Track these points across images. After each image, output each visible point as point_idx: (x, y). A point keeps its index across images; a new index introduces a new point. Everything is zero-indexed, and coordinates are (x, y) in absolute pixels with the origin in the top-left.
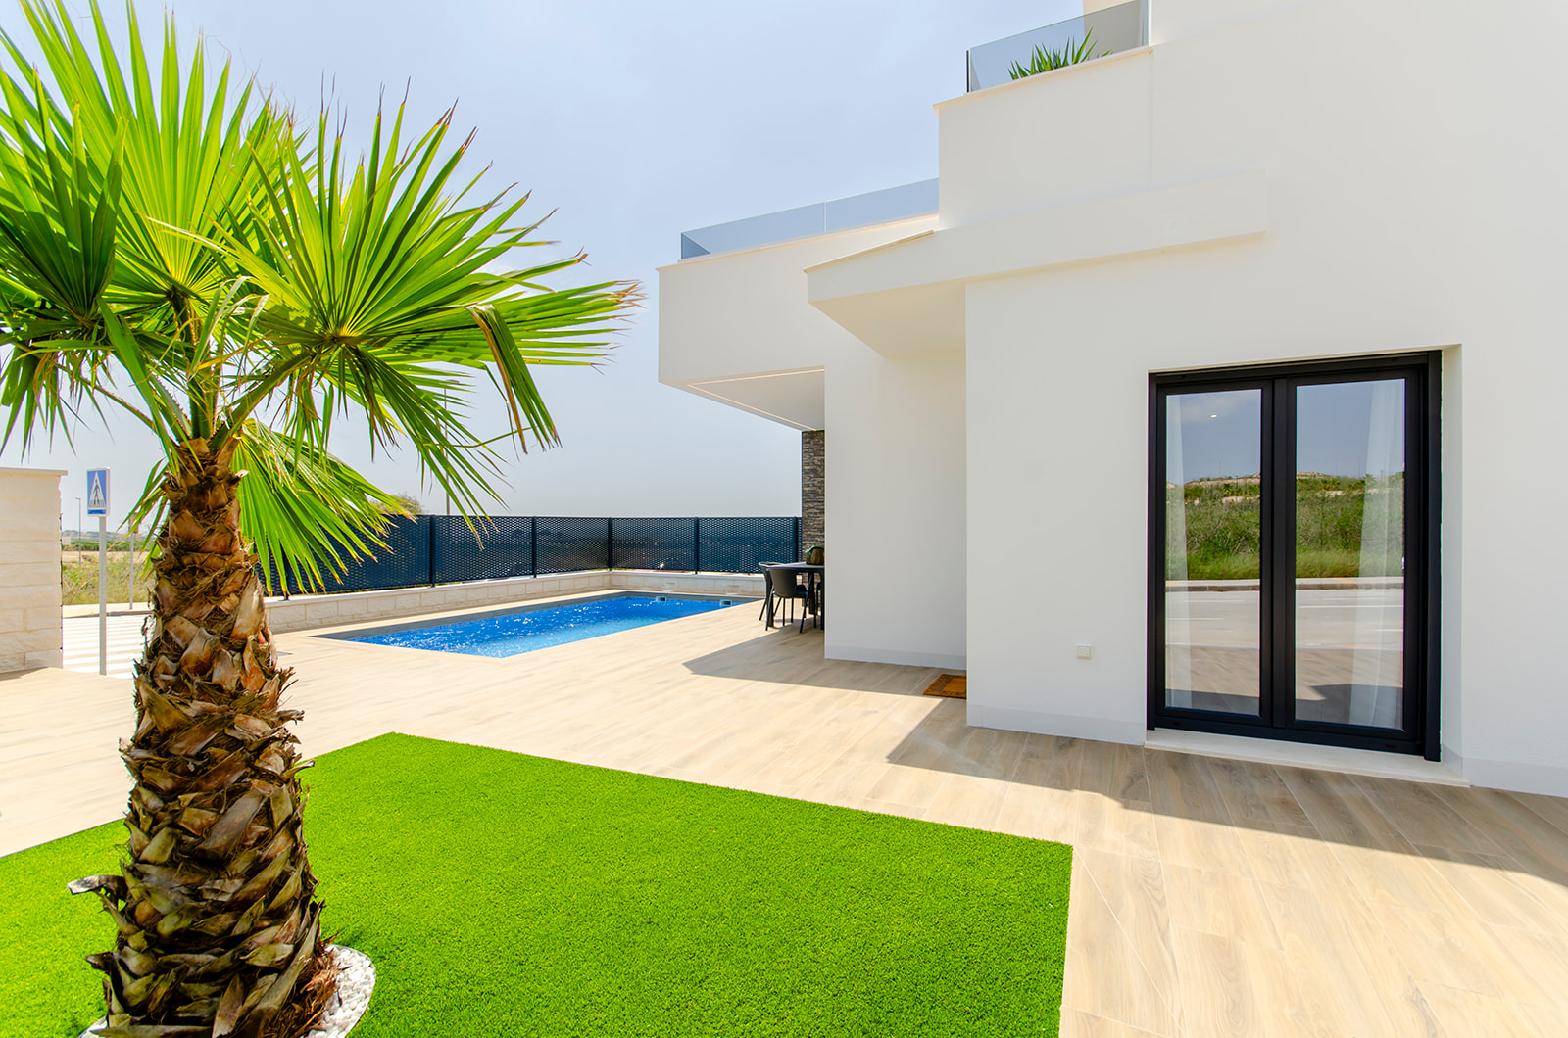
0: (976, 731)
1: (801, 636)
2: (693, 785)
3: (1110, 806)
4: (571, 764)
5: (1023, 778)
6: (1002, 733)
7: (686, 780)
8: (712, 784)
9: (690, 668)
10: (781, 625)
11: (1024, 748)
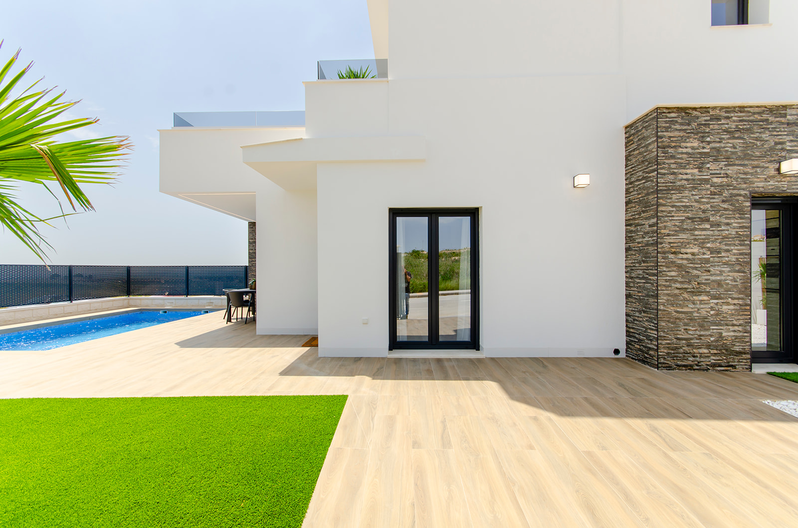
0: (322, 359)
1: (246, 325)
2: (175, 398)
3: (367, 379)
4: (98, 398)
5: (337, 374)
6: (333, 359)
7: (171, 396)
8: (186, 396)
9: (179, 346)
10: (235, 321)
11: (340, 363)
